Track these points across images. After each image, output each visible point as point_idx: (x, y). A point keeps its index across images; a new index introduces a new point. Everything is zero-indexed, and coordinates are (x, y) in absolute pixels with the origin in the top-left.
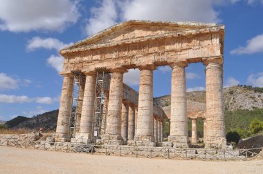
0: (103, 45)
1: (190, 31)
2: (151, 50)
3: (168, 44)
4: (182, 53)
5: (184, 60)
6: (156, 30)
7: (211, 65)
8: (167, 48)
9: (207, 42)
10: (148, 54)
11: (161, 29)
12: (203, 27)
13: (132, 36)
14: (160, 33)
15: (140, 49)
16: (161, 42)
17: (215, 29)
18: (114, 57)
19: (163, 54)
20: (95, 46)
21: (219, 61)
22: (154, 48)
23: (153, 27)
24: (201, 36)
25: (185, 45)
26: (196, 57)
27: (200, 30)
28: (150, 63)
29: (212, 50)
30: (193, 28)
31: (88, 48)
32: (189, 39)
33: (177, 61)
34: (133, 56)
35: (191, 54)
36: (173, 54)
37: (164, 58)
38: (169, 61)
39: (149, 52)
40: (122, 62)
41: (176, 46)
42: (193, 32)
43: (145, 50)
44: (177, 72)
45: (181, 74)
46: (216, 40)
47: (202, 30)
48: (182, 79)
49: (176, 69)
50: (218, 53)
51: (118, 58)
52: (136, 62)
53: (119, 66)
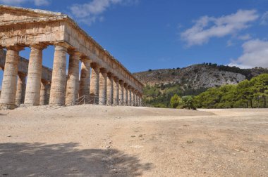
1: (43, 18)
2: (15, 33)
3: (28, 28)
4: (37, 37)
5: (37, 43)
6: (20, 15)
7: (57, 48)
8: (28, 31)
9: (56, 28)
11: (24, 15)
12: (52, 16)
13: (2, 19)
14: (23, 18)
15: (7, 31)
16: (23, 26)
17: (60, 18)
19: (23, 37)
21: (63, 44)
22: (17, 31)
23: (18, 12)
24: (52, 23)
25: (40, 30)
26: (47, 40)
28: (13, 45)
29: (59, 35)
30: (45, 15)
32: (42, 24)
33: (33, 43)
34: (1, 37)
35: (43, 38)
36: (31, 37)
37: (25, 41)
38: (27, 43)
39: (14, 35)
41: (33, 31)
42: (45, 19)
43: (10, 33)
44: (33, 53)
45: (36, 54)
46: (62, 28)
47: (51, 18)
48: (36, 58)
49: (33, 50)
50: (62, 38)
52: (3, 43)
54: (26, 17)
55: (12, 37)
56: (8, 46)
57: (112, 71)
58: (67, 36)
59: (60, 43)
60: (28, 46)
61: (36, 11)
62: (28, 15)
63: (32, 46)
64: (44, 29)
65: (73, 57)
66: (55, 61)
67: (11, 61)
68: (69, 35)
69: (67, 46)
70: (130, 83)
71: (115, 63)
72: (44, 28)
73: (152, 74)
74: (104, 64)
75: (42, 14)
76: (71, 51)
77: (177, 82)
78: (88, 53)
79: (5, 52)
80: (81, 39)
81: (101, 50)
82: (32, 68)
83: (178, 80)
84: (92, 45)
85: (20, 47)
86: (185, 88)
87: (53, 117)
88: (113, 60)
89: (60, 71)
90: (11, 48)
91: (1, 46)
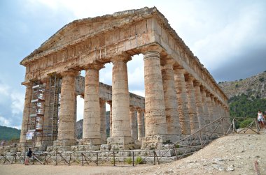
0: (53, 50)
1: (124, 21)
2: (93, 48)
3: (107, 39)
4: (119, 46)
5: (121, 53)
8: (107, 42)
9: (142, 29)
11: (102, 24)
15: (84, 48)
17: (146, 15)
18: (63, 61)
19: (103, 50)
20: (47, 53)
21: (155, 48)
22: (95, 45)
23: (94, 24)
24: (136, 24)
25: (122, 37)
26: (132, 48)
27: (133, 18)
28: (91, 62)
29: (147, 38)
31: (42, 55)
32: (124, 29)
33: (115, 55)
35: (128, 46)
36: (112, 48)
37: (105, 54)
38: (107, 57)
39: (92, 50)
40: (70, 65)
41: (114, 40)
42: (127, 21)
44: (116, 67)
45: (120, 69)
46: (151, 26)
47: (135, 18)
49: (115, 64)
50: (153, 39)
51: (66, 62)
52: (81, 63)
53: (67, 69)
55: (90, 53)
56: (86, 64)
58: (158, 37)
59: (151, 47)
62: (105, 24)
64: (127, 35)
67: (91, 83)
68: (160, 36)
69: (160, 50)
70: (218, 96)
72: (127, 32)
74: (196, 75)
76: (164, 59)
80: (172, 42)
81: (191, 57)
82: (117, 87)
84: (182, 51)
85: (100, 63)
86: (253, 98)
88: (202, 70)
89: (155, 86)
90: (90, 67)
91: (78, 67)
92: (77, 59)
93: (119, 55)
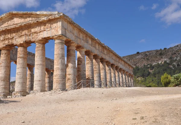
1: (43, 18)
2: (23, 33)
3: (33, 28)
4: (40, 34)
5: (41, 39)
6: (26, 18)
7: (57, 41)
8: (33, 30)
9: (55, 25)
10: (21, 36)
11: (29, 17)
12: (51, 15)
13: (13, 23)
14: (29, 20)
15: (17, 32)
16: (28, 27)
17: (57, 16)
18: (2, 39)
19: (30, 35)
21: (61, 38)
22: (25, 31)
23: (24, 16)
24: (51, 21)
25: (42, 28)
26: (48, 36)
27: (49, 17)
28: (22, 42)
29: (57, 31)
30: (45, 15)
32: (43, 23)
33: (37, 39)
34: (13, 38)
35: (45, 35)
36: (35, 35)
37: (31, 38)
38: (32, 40)
39: (22, 34)
40: (6, 42)
41: (37, 29)
42: (45, 19)
43: (19, 33)
44: (38, 47)
45: (40, 48)
46: (59, 24)
47: (50, 17)
48: (40, 52)
49: (37, 45)
50: (60, 33)
51: (4, 40)
52: (15, 42)
53: (4, 46)
54: (31, 19)
56: (18, 44)
57: (104, 57)
58: (64, 30)
59: (59, 37)
60: (34, 42)
61: (38, 13)
62: (32, 18)
63: (37, 42)
64: (45, 27)
65: (70, 48)
66: (55, 53)
67: (21, 56)
68: (66, 29)
69: (65, 39)
70: (121, 66)
71: (106, 49)
72: (45, 25)
73: (140, 56)
74: (96, 51)
75: (43, 15)
76: (68, 43)
77: (165, 62)
78: (82, 43)
79: (17, 49)
80: (76, 32)
81: (93, 39)
82: (38, 60)
83: (166, 60)
84: (84, 36)
85: (28, 43)
86: (174, 66)
87: (58, 102)
88: (104, 47)
89: (60, 61)
90: (21, 45)
91: (13, 44)
92: (12, 38)
93: (40, 40)
